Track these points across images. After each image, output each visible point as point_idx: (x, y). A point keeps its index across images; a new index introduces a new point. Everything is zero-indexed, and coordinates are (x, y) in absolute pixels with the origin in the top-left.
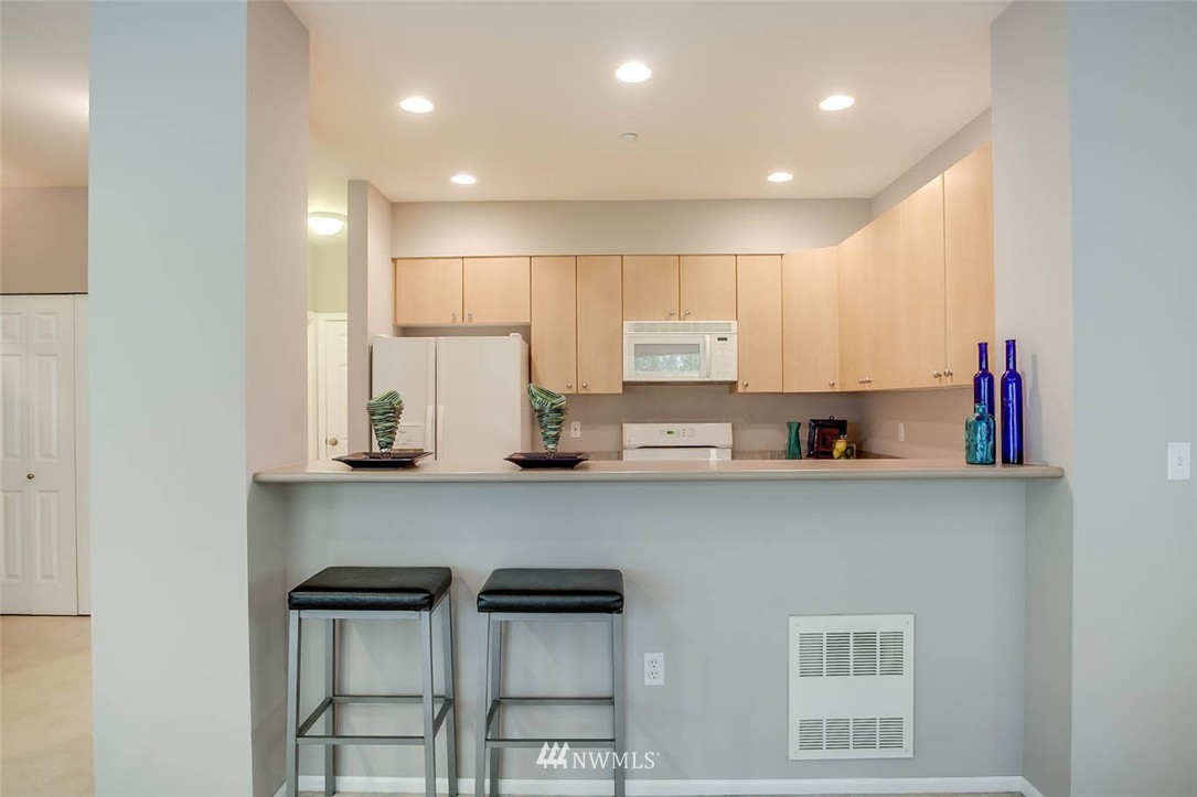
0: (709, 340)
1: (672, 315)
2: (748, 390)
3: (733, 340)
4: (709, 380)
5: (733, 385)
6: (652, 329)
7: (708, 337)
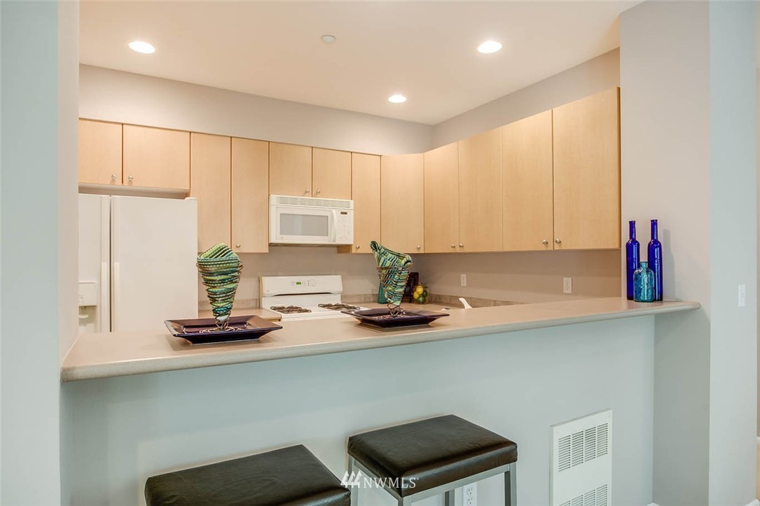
0: (336, 213)
1: (306, 192)
2: (360, 251)
3: (351, 214)
4: (334, 243)
5: (348, 247)
6: (294, 202)
7: (334, 211)
